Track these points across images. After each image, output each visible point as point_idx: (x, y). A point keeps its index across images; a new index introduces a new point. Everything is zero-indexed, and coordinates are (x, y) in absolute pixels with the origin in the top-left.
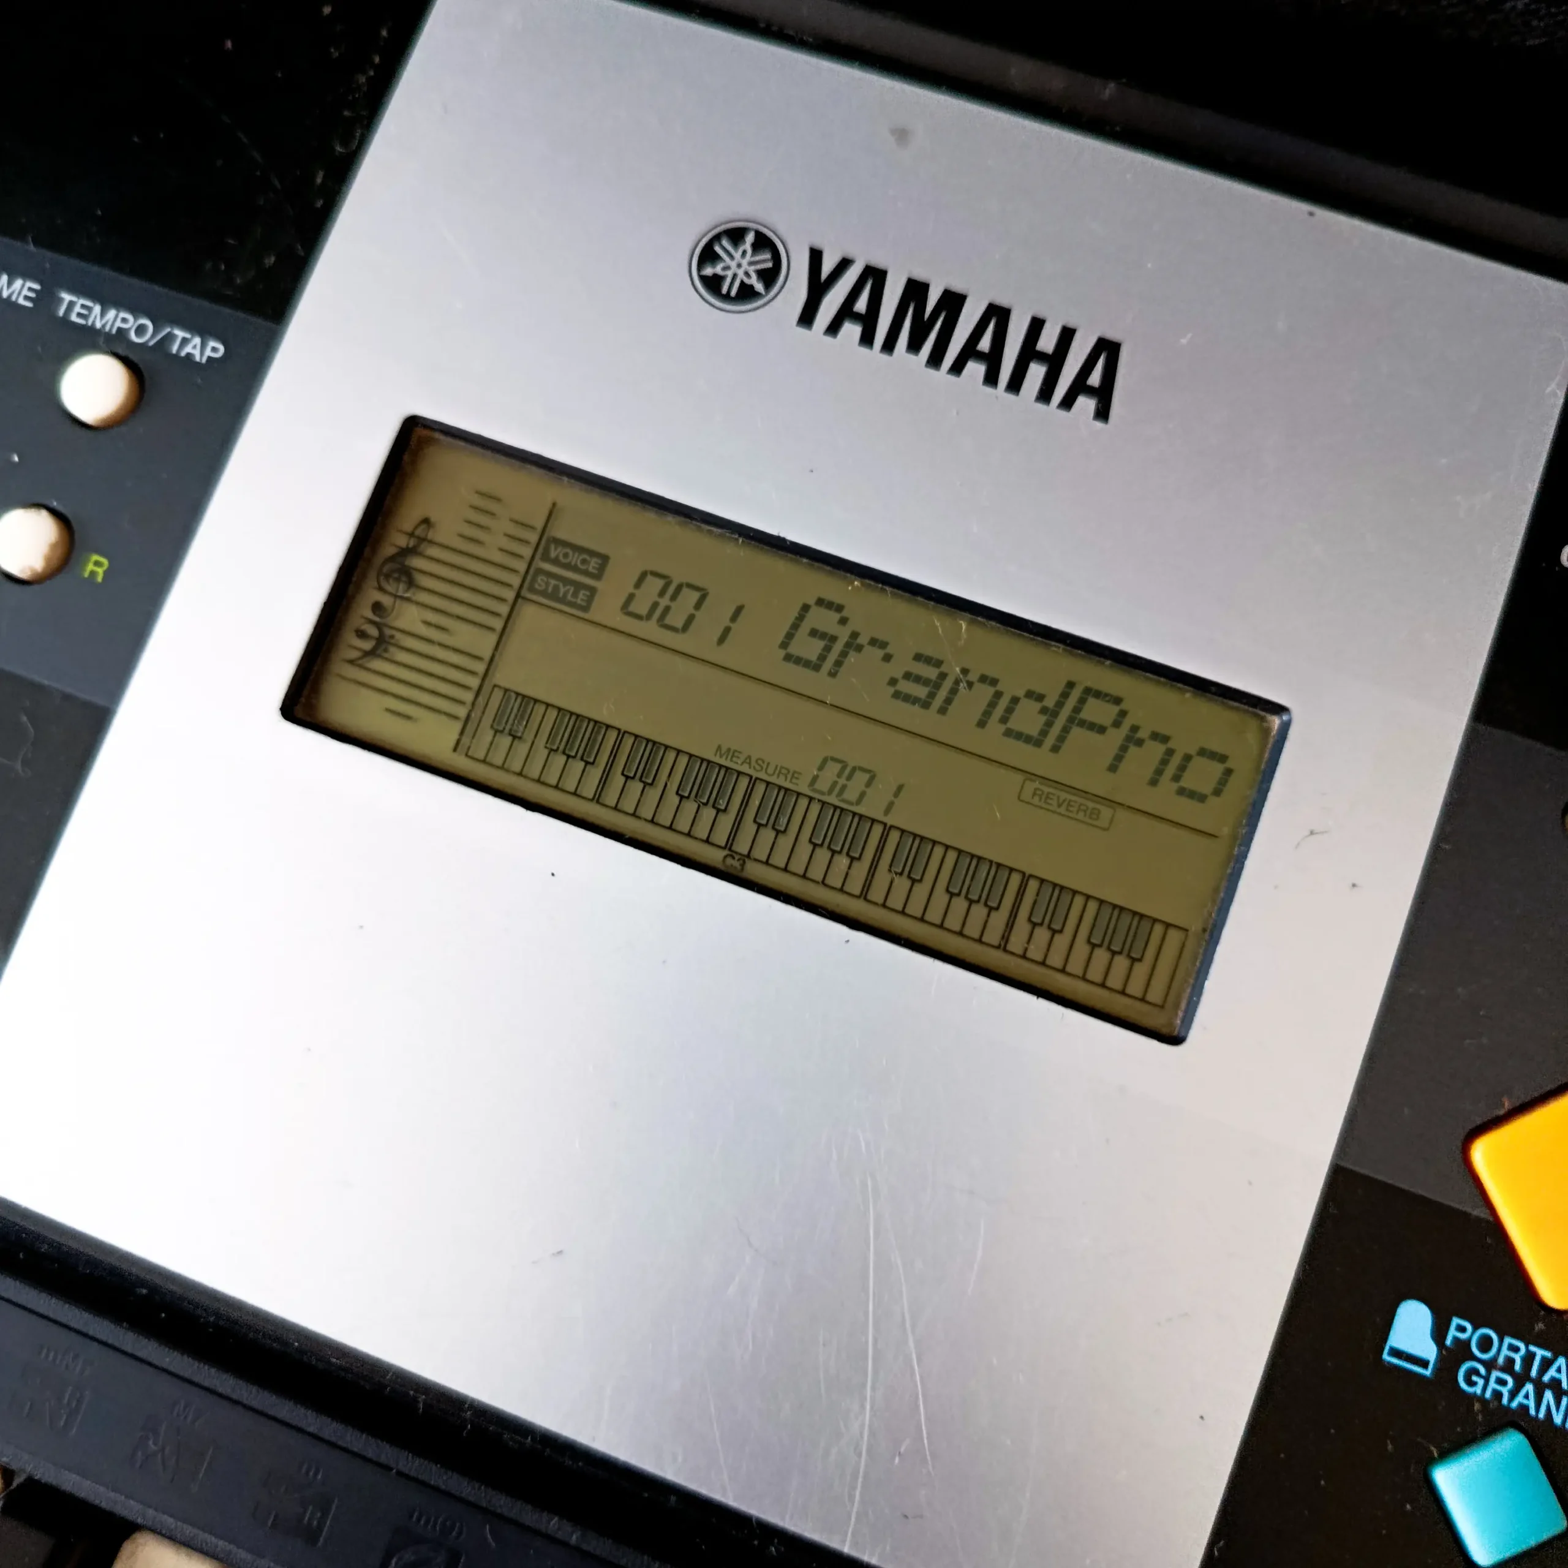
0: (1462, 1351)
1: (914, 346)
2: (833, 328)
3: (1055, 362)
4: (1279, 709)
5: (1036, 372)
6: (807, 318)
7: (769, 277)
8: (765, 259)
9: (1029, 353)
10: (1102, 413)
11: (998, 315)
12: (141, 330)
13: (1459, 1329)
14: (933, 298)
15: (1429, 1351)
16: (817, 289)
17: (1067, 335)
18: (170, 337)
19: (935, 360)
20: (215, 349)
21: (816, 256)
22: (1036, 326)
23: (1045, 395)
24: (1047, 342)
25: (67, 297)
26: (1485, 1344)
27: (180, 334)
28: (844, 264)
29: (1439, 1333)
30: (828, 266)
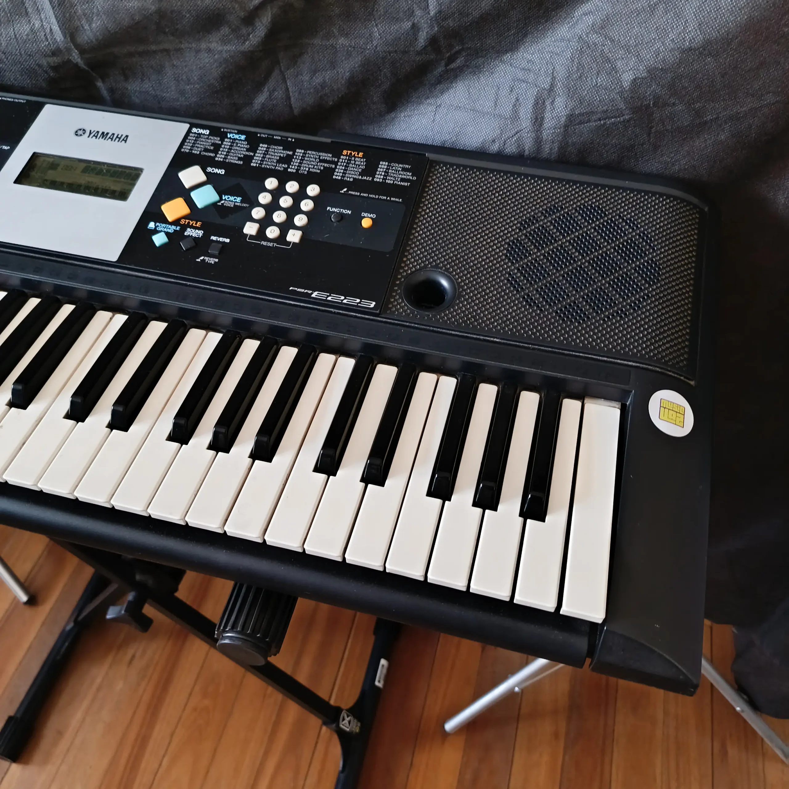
0: (158, 226)
1: (102, 138)
2: (92, 137)
3: (120, 138)
4: (142, 169)
5: (118, 139)
6: (89, 137)
7: (84, 133)
8: (84, 132)
9: (117, 137)
10: (125, 143)
11: (113, 134)
13: (158, 224)
14: (105, 133)
15: (154, 227)
16: (90, 134)
17: (122, 135)
19: (105, 139)
20: (9, 148)
21: (90, 131)
22: (118, 135)
23: (119, 141)
26: (161, 225)
28: (94, 131)
29: (155, 225)
30: (92, 132)
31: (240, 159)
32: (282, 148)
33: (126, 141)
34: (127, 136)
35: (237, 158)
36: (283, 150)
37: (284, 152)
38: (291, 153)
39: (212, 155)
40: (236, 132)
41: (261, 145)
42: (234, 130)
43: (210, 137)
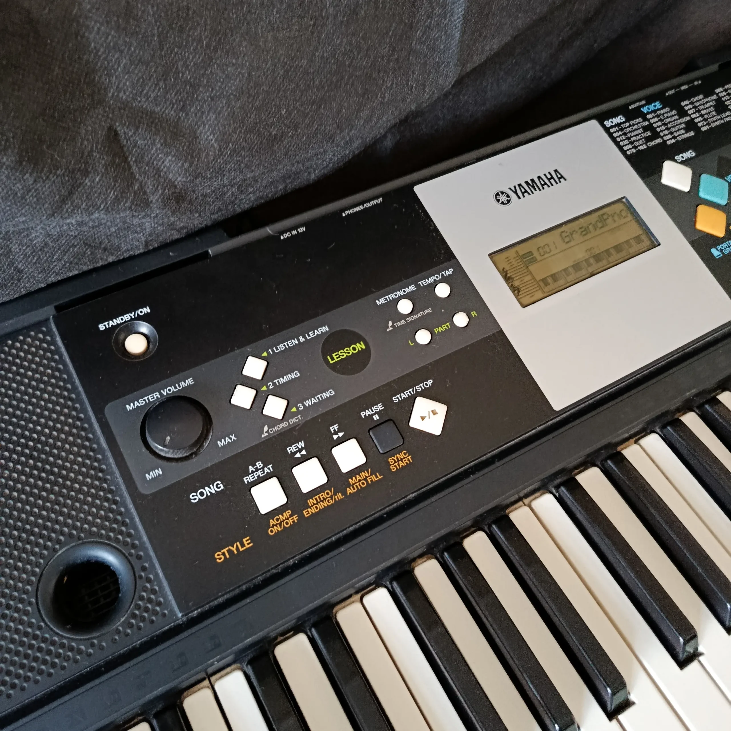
1: (536, 190)
3: (552, 178)
4: (624, 197)
5: (552, 181)
6: (519, 197)
7: (508, 196)
8: (505, 195)
9: (549, 180)
10: (565, 180)
11: (539, 178)
12: (437, 277)
14: (530, 182)
15: (720, 253)
16: (516, 192)
17: (550, 174)
18: (443, 275)
19: (540, 190)
20: (451, 270)
21: (510, 189)
22: (545, 175)
23: (557, 183)
24: (549, 177)
25: (420, 283)
27: (443, 273)
28: (515, 187)
30: (513, 189)
31: (687, 130)
32: (701, 97)
33: (562, 177)
34: (556, 171)
35: (683, 131)
36: (706, 97)
37: (709, 99)
38: (715, 97)
39: (659, 141)
40: (644, 102)
41: (683, 104)
42: (640, 100)
43: (632, 122)
